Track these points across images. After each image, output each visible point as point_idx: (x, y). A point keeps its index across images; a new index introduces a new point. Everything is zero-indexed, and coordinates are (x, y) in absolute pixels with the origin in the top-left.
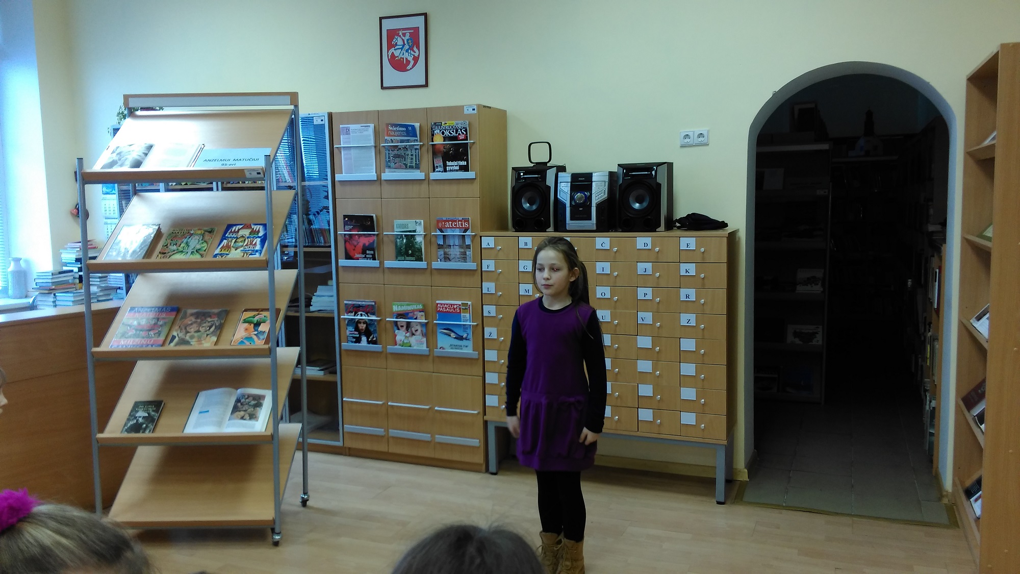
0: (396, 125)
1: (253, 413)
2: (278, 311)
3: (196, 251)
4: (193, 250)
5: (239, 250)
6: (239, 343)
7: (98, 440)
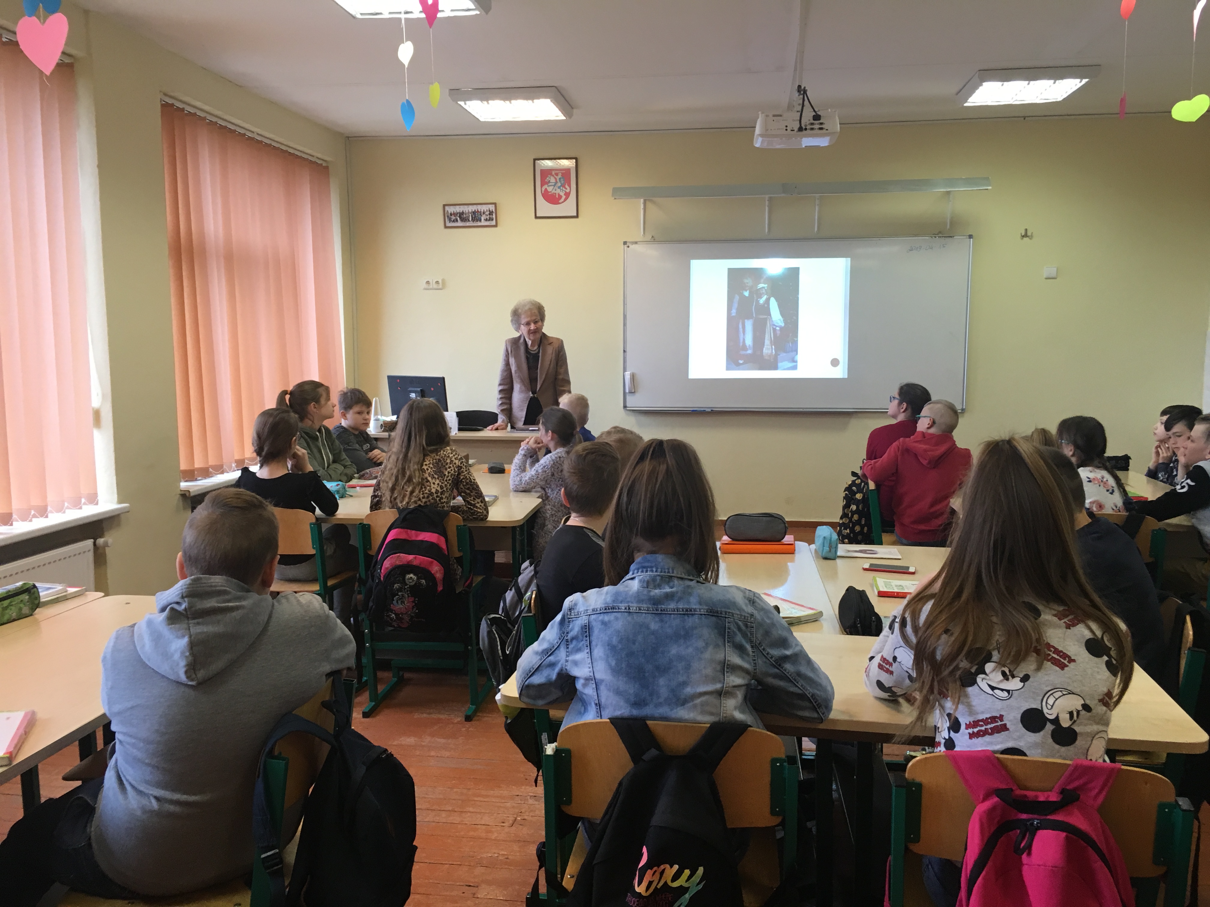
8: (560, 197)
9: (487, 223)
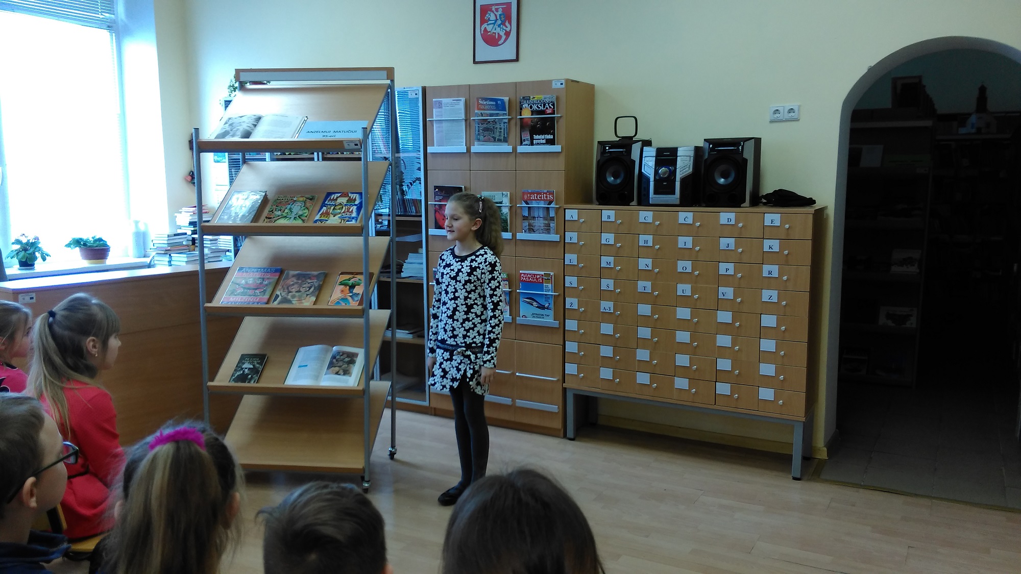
0: (486, 99)
1: (347, 369)
2: (371, 275)
3: (299, 217)
4: (295, 216)
5: (337, 217)
6: (336, 303)
7: (209, 388)
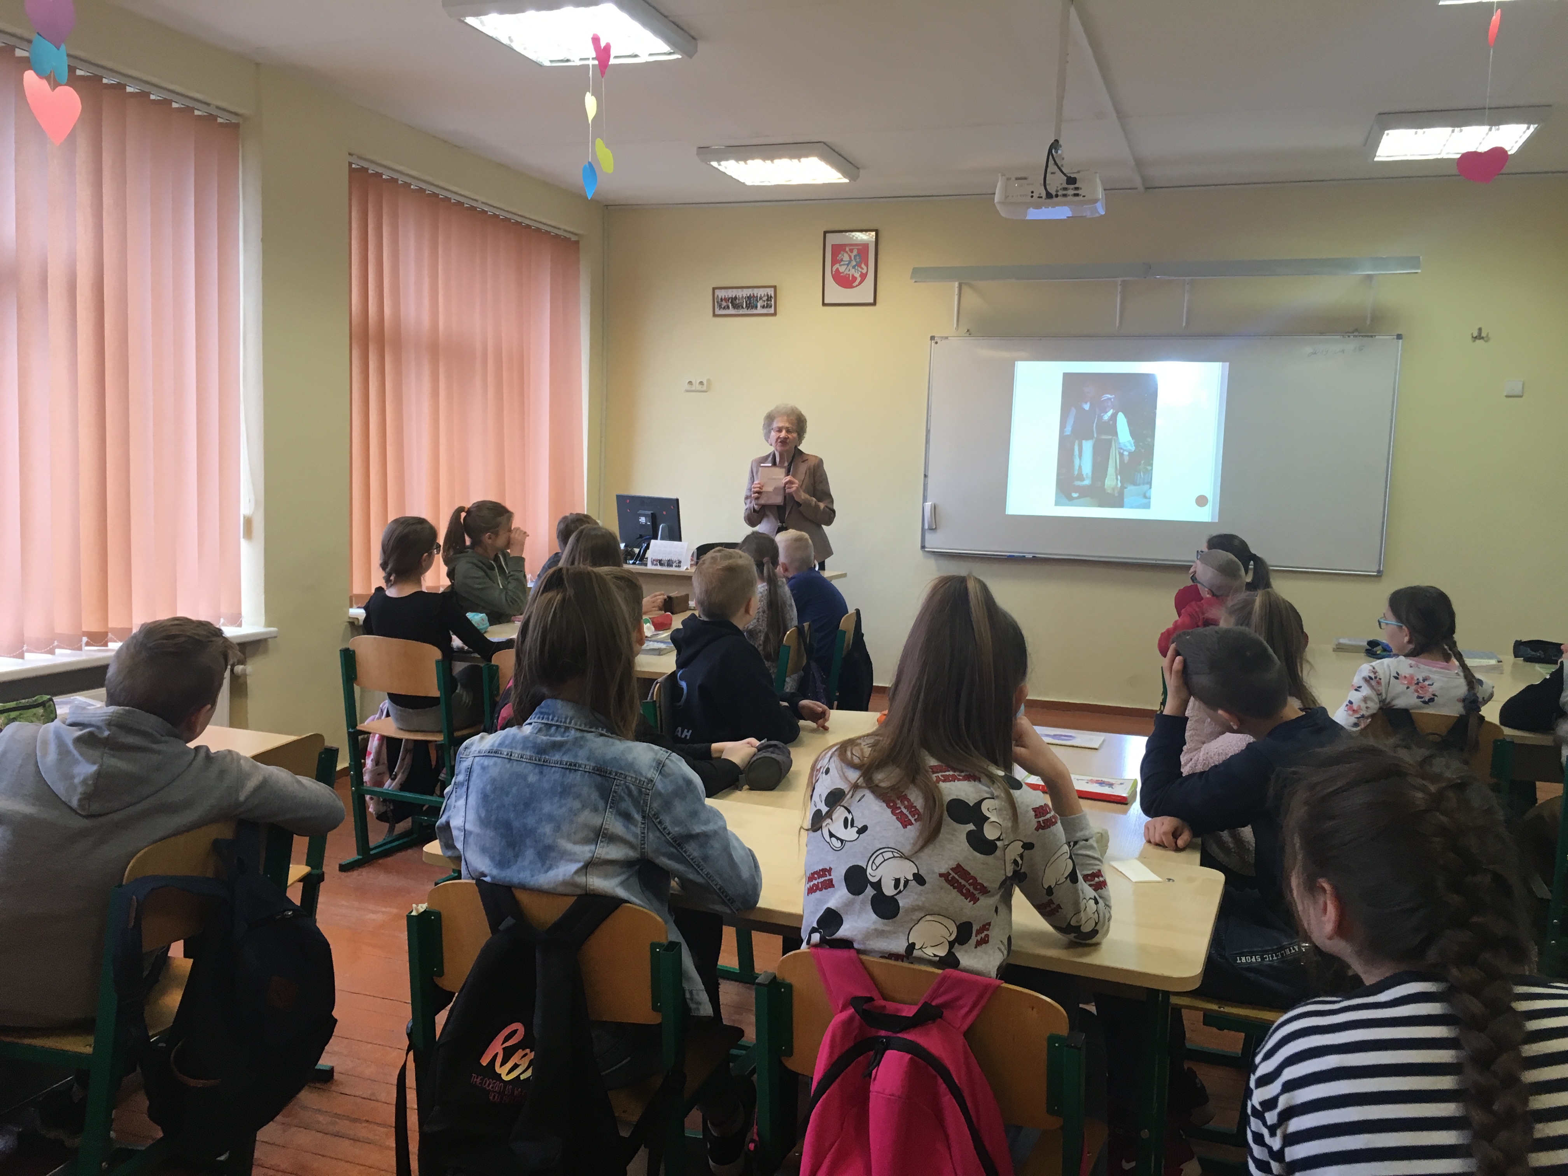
8: (855, 279)
9: (765, 311)
